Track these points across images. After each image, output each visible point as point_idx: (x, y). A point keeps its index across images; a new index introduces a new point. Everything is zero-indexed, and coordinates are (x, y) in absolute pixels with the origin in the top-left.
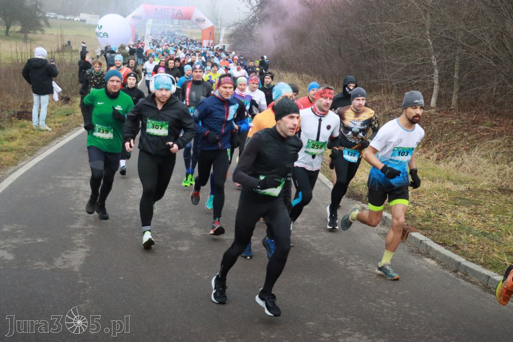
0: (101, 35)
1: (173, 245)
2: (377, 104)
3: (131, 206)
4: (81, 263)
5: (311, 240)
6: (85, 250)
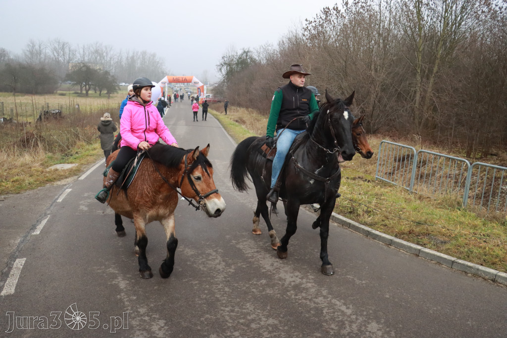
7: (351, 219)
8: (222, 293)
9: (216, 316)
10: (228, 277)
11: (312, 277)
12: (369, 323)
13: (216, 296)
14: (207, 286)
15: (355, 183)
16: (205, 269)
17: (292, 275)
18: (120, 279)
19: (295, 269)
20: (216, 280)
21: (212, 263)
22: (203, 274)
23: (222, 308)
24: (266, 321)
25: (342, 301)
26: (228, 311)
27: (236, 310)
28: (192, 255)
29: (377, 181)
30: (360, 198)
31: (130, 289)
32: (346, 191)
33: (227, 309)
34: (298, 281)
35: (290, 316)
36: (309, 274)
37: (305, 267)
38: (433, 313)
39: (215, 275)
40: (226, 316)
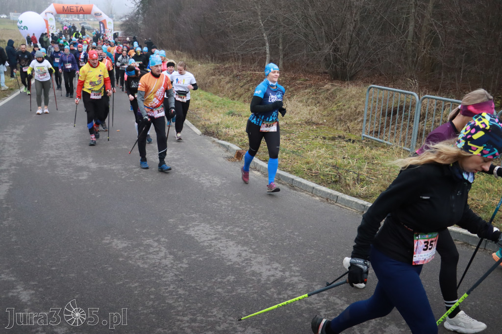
0: (22, 28)
1: (75, 176)
2: (229, 70)
3: (45, 151)
4: (6, 193)
5: (176, 165)
6: (8, 184)
7: (337, 190)
8: (176, 297)
9: (171, 329)
10: (180, 275)
11: (297, 269)
12: (386, 326)
13: (167, 301)
14: (153, 289)
15: (335, 144)
16: (146, 266)
17: (269, 267)
18: (20, 288)
19: (272, 260)
20: (164, 280)
21: (155, 257)
22: (144, 273)
23: (178, 318)
24: (244, 331)
25: (343, 298)
26: (188, 322)
27: (199, 318)
28: (124, 248)
29: (364, 141)
30: (346, 162)
31: (38, 301)
32: (325, 155)
33: (186, 319)
34: (279, 274)
35: (275, 323)
36: (292, 265)
37: (285, 256)
38: (471, 309)
39: (162, 273)
40: (186, 329)
